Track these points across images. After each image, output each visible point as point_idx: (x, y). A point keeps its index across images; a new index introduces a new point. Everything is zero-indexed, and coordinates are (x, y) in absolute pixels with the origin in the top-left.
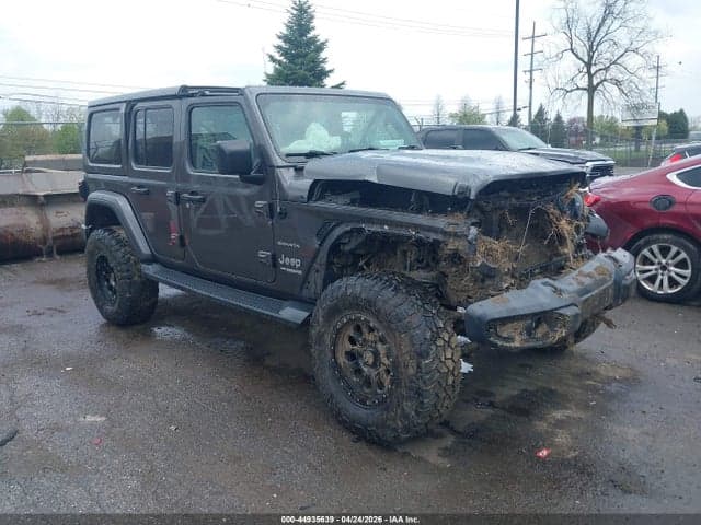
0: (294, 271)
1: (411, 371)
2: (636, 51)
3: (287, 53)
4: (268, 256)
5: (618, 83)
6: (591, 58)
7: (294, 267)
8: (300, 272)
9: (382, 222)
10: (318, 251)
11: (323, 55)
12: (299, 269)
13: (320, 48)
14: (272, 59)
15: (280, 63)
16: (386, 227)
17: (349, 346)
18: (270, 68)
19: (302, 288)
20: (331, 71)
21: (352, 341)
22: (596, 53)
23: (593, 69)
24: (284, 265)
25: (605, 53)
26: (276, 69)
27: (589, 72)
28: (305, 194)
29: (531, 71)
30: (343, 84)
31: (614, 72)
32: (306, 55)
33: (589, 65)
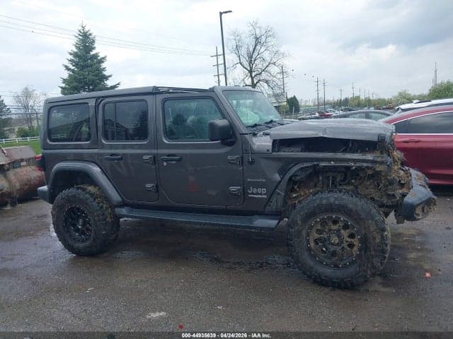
0: (260, 196)
1: (378, 241)
2: (274, 63)
3: (77, 64)
4: (239, 189)
5: (267, 82)
6: (251, 68)
7: (261, 194)
8: (265, 196)
9: (329, 160)
10: (280, 181)
11: (103, 65)
12: (264, 194)
13: (101, 61)
14: (67, 68)
15: (73, 71)
16: (332, 163)
17: (317, 236)
18: (66, 75)
19: (265, 206)
20: (110, 76)
21: (319, 232)
22: (254, 65)
23: (254, 74)
24: (253, 194)
25: (259, 65)
26: (70, 75)
27: (251, 76)
28: (270, 148)
29: (218, 76)
30: (118, 84)
31: (264, 75)
32: (91, 66)
33: (251, 72)
